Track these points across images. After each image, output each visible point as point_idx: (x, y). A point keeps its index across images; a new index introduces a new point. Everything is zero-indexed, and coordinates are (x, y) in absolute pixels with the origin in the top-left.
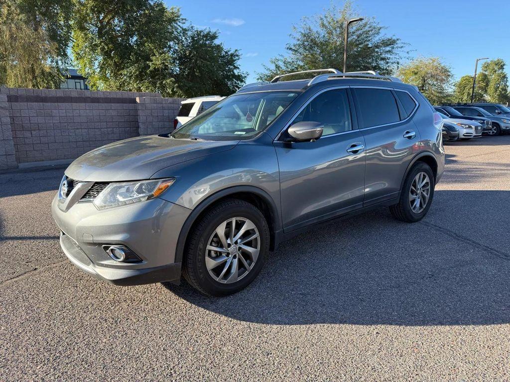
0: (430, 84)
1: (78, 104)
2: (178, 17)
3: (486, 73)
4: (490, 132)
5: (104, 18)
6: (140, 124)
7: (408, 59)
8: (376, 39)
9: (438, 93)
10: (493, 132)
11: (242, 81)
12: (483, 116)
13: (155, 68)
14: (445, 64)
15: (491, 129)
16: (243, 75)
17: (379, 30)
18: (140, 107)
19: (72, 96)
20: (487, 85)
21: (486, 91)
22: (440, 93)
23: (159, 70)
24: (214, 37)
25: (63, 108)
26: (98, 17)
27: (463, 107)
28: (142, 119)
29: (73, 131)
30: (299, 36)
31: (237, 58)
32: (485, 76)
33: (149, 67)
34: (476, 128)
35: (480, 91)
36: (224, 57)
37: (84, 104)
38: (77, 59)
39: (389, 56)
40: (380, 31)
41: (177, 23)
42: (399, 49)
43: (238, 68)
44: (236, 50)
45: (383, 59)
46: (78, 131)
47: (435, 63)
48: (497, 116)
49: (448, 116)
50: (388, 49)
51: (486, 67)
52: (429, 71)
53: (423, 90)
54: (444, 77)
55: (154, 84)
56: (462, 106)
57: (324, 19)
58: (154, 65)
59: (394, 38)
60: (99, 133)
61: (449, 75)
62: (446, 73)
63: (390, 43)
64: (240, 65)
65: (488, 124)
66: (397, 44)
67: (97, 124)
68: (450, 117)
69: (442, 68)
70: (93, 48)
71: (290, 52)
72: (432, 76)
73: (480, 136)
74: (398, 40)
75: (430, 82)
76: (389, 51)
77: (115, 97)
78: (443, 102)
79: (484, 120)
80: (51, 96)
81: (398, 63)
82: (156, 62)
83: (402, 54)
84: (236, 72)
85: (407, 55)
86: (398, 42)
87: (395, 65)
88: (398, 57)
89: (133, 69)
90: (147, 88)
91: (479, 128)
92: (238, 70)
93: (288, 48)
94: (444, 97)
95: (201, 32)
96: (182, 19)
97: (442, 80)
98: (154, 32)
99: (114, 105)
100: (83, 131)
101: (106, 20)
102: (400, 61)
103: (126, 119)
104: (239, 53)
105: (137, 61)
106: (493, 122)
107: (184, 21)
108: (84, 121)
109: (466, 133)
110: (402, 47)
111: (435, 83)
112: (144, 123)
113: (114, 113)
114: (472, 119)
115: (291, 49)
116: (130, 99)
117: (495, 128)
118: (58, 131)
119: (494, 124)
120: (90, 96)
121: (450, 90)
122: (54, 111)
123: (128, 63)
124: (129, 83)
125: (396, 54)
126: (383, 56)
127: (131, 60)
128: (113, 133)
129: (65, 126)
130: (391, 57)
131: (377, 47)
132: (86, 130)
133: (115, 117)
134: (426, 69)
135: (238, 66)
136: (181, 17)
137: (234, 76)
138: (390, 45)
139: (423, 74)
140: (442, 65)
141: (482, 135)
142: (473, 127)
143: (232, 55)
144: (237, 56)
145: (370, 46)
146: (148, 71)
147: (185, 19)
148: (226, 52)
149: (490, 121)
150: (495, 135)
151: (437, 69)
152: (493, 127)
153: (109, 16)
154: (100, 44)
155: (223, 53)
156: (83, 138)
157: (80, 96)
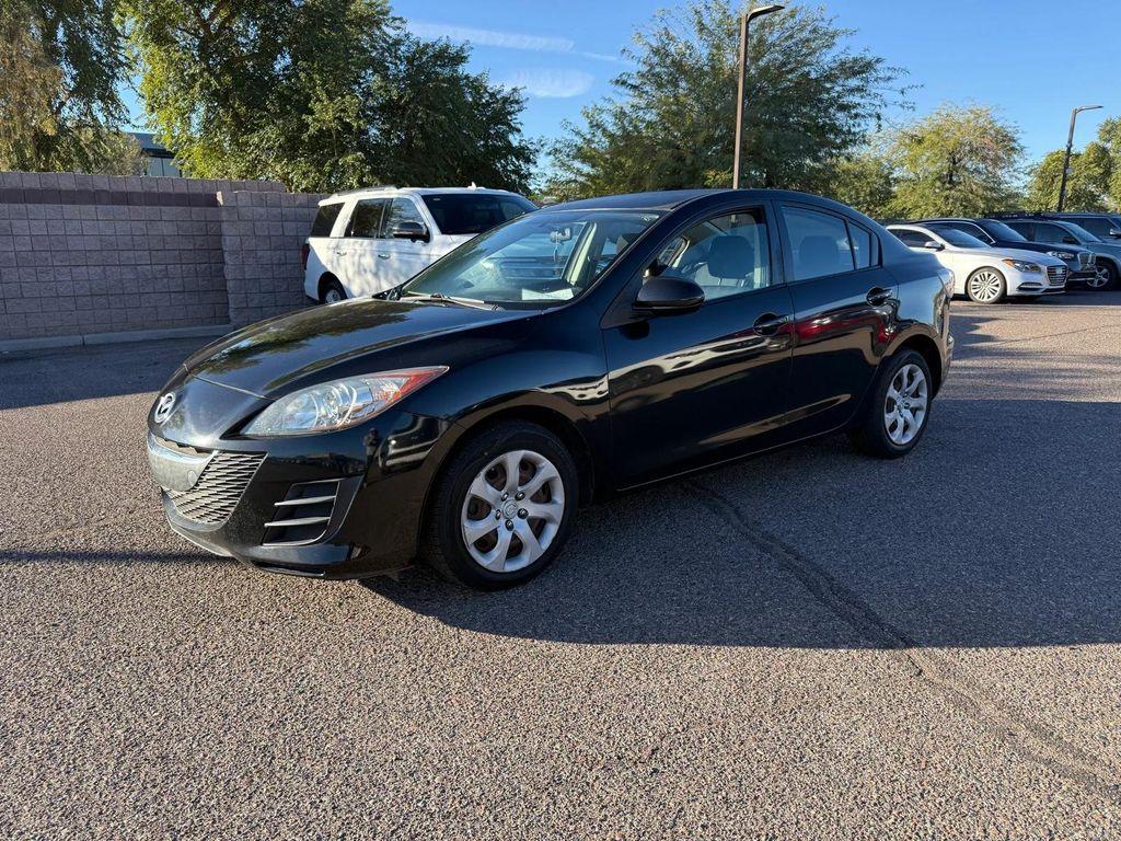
0: (967, 169)
1: (77, 207)
2: (386, 13)
3: (1109, 145)
4: (1092, 282)
5: (212, 17)
6: (226, 255)
7: (903, 107)
8: (828, 59)
9: (986, 189)
10: (1100, 282)
11: (528, 161)
12: (1075, 242)
13: (320, 130)
14: (1005, 121)
15: (1093, 275)
16: (531, 147)
17: (833, 37)
18: (224, 215)
19: (63, 187)
20: (1107, 173)
21: (1107, 187)
22: (992, 189)
23: (330, 136)
24: (459, 58)
25: (40, 217)
26: (197, 13)
27: (1032, 221)
28: (229, 243)
29: (67, 270)
30: (645, 52)
31: (516, 107)
32: (1104, 151)
33: (307, 126)
34: (1051, 271)
35: (1092, 188)
36: (488, 104)
37: (93, 207)
38: (153, 110)
39: (855, 99)
40: (836, 40)
41: (379, 28)
42: (882, 84)
43: (519, 131)
44: (515, 90)
45: (843, 108)
46: (78, 270)
47: (981, 120)
48: (1111, 243)
49: (988, 242)
50: (854, 82)
51: (1109, 132)
52: (967, 139)
53: (951, 182)
54: (1001, 153)
55: (319, 164)
56: (1030, 218)
57: (704, 12)
58: (319, 121)
59: (869, 57)
60: (131, 276)
61: (1013, 149)
62: (1006, 144)
63: (860, 68)
64: (521, 124)
65: (1085, 260)
66: (875, 71)
67: (126, 254)
68: (993, 246)
69: (998, 132)
70: (187, 84)
71: (622, 89)
72: (971, 151)
73: (1061, 289)
74: (878, 61)
75: (969, 165)
76: (859, 89)
77: (171, 190)
78: (996, 210)
79: (1075, 253)
80: (8, 187)
81: (879, 118)
82: (323, 114)
83: (888, 96)
84: (514, 140)
85: (900, 99)
86: (879, 66)
87: (873, 122)
88: (877, 102)
89: (271, 133)
90: (305, 175)
91: (1059, 271)
92: (517, 136)
93: (617, 81)
94: (999, 201)
95: (427, 46)
96: (394, 19)
97: (996, 161)
98: (323, 46)
99: (170, 212)
100: (92, 270)
101: (217, 20)
102: (883, 111)
103: (198, 243)
104: (522, 95)
105: (283, 113)
106: (1099, 258)
107: (398, 23)
108: (93, 247)
109: (1026, 284)
110: (889, 78)
111: (981, 166)
112: (233, 253)
113: (167, 229)
114: (1044, 249)
115: (624, 83)
116: (206, 195)
117: (1105, 271)
118: (28, 270)
119: (1101, 262)
120: (106, 188)
121: (1016, 184)
122: (16, 223)
123: (261, 117)
124: (266, 165)
125: (876, 95)
126: (846, 100)
127: (268, 111)
128: (166, 276)
129: (47, 259)
130: (862, 101)
131: (829, 78)
132: (99, 270)
133: (169, 239)
134: (958, 134)
135: (519, 126)
136: (391, 14)
137: (509, 149)
138: (859, 73)
139: (950, 145)
140: (999, 125)
141: (1065, 289)
142: (1044, 268)
143: (505, 100)
144: (517, 102)
145: (813, 75)
146: (305, 137)
147: (400, 19)
148: (492, 95)
149: (1091, 254)
150: (1104, 288)
151: (984, 132)
152: (1100, 270)
153: (224, 13)
154: (201, 73)
155: (486, 98)
156: (91, 288)
157: (82, 188)
